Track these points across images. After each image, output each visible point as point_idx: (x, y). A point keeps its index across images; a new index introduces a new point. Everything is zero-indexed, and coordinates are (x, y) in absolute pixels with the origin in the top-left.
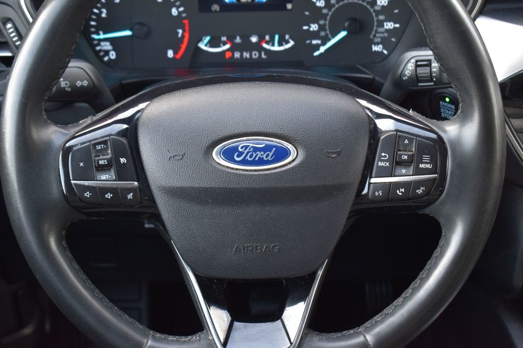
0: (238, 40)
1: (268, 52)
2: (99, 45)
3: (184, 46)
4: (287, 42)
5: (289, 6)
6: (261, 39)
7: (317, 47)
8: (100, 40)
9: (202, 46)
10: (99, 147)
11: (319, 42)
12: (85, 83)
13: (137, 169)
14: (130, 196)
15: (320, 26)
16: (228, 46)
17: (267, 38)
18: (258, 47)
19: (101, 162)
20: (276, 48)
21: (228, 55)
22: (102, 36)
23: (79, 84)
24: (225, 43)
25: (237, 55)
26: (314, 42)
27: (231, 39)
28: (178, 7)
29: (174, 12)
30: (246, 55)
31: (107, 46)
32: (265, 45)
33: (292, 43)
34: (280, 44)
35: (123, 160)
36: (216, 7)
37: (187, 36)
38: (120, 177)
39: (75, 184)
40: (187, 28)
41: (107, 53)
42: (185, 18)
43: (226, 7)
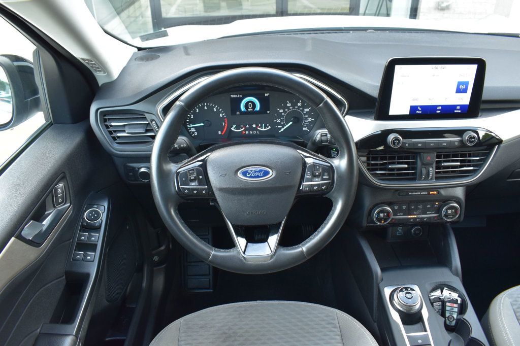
0: (248, 126)
1: (260, 131)
2: (190, 129)
3: (225, 129)
4: (268, 127)
5: (268, 112)
6: (257, 126)
7: (280, 129)
8: (191, 128)
9: (232, 129)
10: (191, 172)
11: (281, 126)
12: (185, 145)
13: (207, 180)
14: (204, 192)
15: (281, 120)
17: (260, 125)
18: (256, 129)
19: (192, 178)
20: (263, 129)
21: (243, 133)
22: (191, 126)
23: (182, 146)
24: (242, 128)
25: (247, 132)
26: (279, 127)
27: (245, 126)
28: (222, 114)
30: (251, 132)
31: (193, 130)
32: (258, 128)
33: (270, 127)
34: (265, 128)
35: (201, 177)
36: (238, 113)
37: (226, 125)
38: (199, 184)
39: (182, 188)
40: (226, 122)
41: (193, 133)
42: (225, 118)
43: (242, 113)
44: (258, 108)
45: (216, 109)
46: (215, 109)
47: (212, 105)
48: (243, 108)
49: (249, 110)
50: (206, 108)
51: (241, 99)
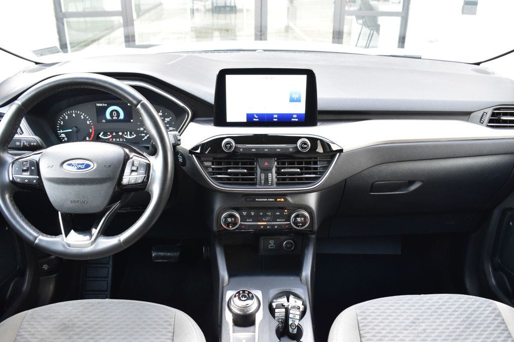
0: (114, 134)
1: (126, 139)
2: (60, 135)
3: (92, 136)
4: (133, 135)
5: (132, 121)
6: (123, 133)
7: (144, 137)
8: (61, 133)
9: (100, 136)
10: (24, 163)
11: (144, 135)
12: (35, 144)
14: (35, 181)
15: (144, 128)
16: (110, 136)
17: (125, 133)
18: (122, 137)
19: (24, 168)
20: (129, 137)
21: (111, 140)
22: (61, 132)
23: (32, 144)
24: (109, 135)
25: (114, 140)
26: (142, 135)
27: (111, 133)
28: (89, 121)
29: (88, 122)
30: (118, 140)
31: (63, 135)
32: (125, 136)
33: (135, 136)
34: (131, 136)
35: (33, 168)
36: (104, 121)
37: (93, 131)
38: (31, 175)
40: (93, 128)
41: (64, 138)
42: (92, 125)
43: (108, 121)
44: (122, 116)
45: (84, 116)
46: (82, 116)
47: (80, 113)
48: (108, 117)
49: (114, 118)
50: (74, 115)
51: (106, 108)
